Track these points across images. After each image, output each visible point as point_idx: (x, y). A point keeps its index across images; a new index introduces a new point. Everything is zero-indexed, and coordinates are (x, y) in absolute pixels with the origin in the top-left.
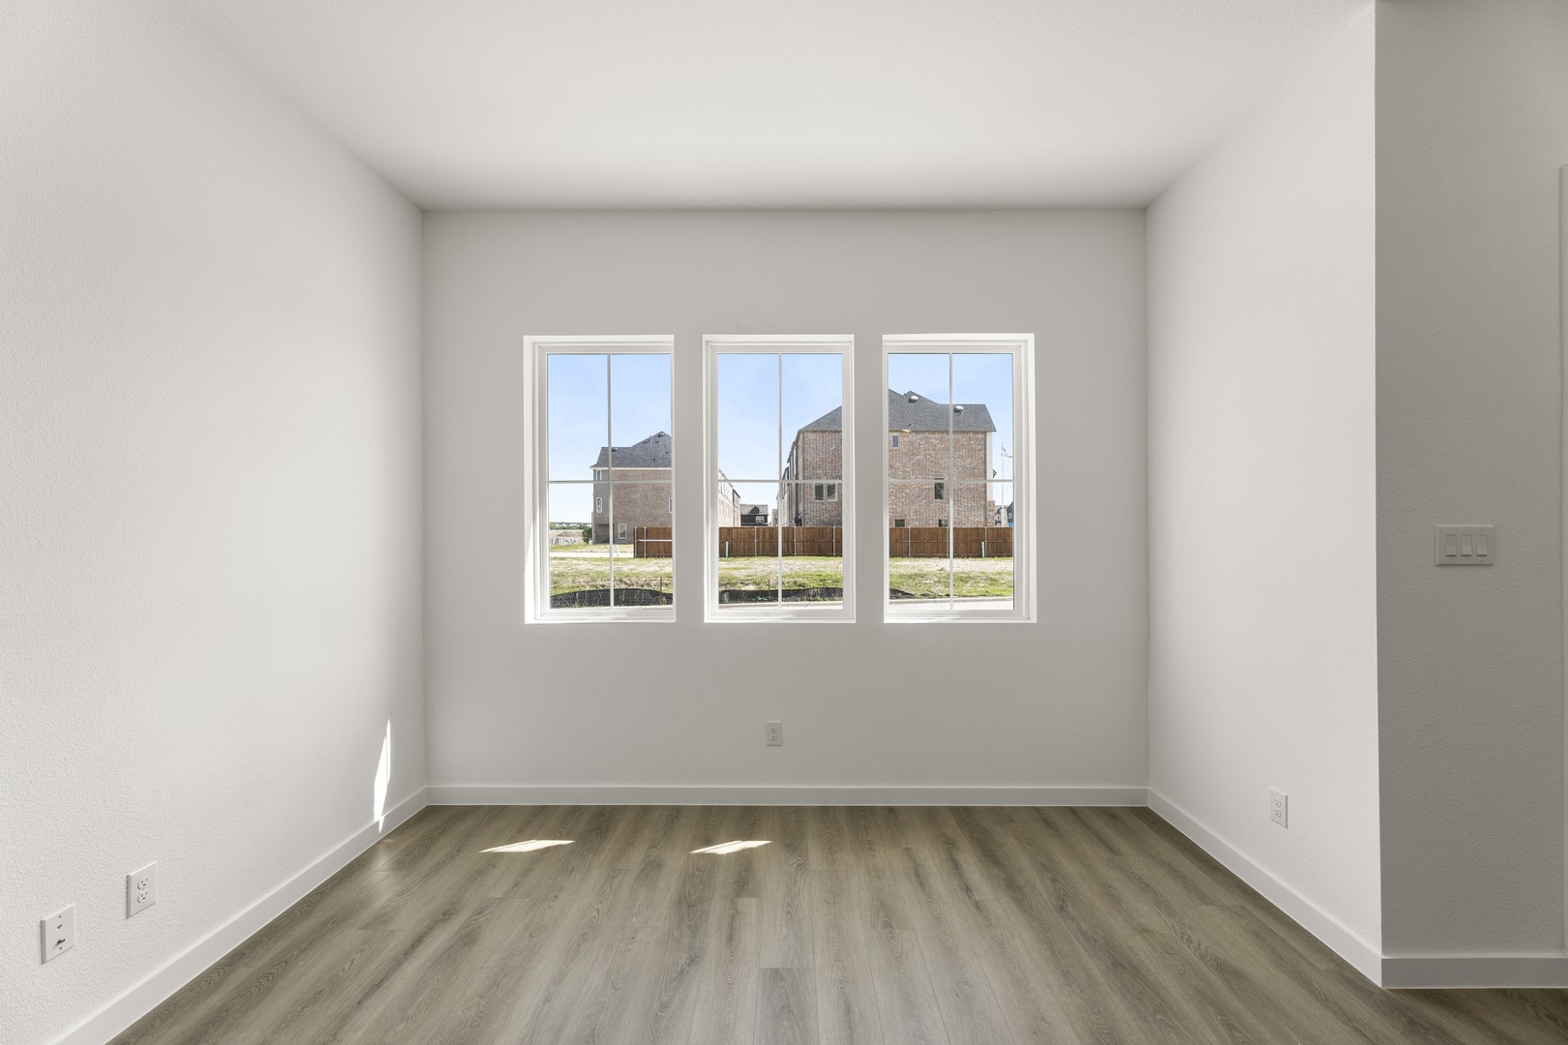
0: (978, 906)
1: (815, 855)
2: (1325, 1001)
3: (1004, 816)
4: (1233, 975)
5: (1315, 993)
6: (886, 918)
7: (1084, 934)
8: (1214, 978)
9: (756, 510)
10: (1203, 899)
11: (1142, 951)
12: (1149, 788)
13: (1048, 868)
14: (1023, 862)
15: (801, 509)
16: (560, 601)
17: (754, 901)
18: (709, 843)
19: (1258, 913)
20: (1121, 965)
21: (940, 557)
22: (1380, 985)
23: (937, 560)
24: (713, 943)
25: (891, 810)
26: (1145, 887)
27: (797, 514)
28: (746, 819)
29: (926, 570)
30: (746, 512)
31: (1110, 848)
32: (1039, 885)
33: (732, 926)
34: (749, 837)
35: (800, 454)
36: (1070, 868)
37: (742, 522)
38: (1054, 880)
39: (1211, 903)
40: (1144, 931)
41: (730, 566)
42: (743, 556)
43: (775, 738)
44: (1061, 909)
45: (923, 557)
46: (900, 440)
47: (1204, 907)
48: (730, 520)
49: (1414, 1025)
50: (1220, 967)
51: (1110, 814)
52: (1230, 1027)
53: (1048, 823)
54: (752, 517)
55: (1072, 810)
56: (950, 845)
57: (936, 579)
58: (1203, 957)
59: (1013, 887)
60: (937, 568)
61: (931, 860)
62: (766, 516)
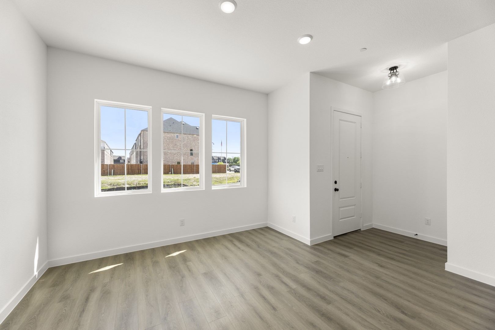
0: (242, 250)
1: (200, 249)
2: (303, 249)
3: (241, 233)
4: (290, 249)
5: (302, 249)
6: (225, 258)
7: (264, 250)
8: (287, 251)
9: (120, 158)
10: (282, 240)
11: (275, 250)
12: (268, 222)
13: (253, 241)
14: (248, 241)
15: (142, 158)
16: (103, 190)
17: (191, 262)
18: (169, 254)
19: (291, 240)
20: (272, 253)
21: (192, 174)
22: (310, 245)
23: (192, 175)
24: (186, 272)
25: (214, 237)
26: (272, 240)
27: (140, 160)
28: (177, 247)
29: (190, 178)
30: (116, 158)
31: (263, 235)
32: (253, 244)
33: (188, 268)
34: (180, 250)
35: (142, 139)
36: (258, 240)
37: (114, 162)
38: (255, 243)
39: (283, 240)
40: (274, 247)
41: (116, 179)
42: (120, 175)
43: (182, 223)
44: (259, 247)
45: (187, 174)
46: (179, 136)
47: (283, 241)
48: (109, 161)
49: (315, 249)
50: (288, 249)
51: (261, 229)
52: (292, 257)
53: (250, 233)
54: (118, 160)
55: (254, 230)
56: (231, 241)
57: (194, 180)
58: (285, 248)
59: (248, 245)
60: (193, 177)
61: (229, 245)
62: (124, 160)
